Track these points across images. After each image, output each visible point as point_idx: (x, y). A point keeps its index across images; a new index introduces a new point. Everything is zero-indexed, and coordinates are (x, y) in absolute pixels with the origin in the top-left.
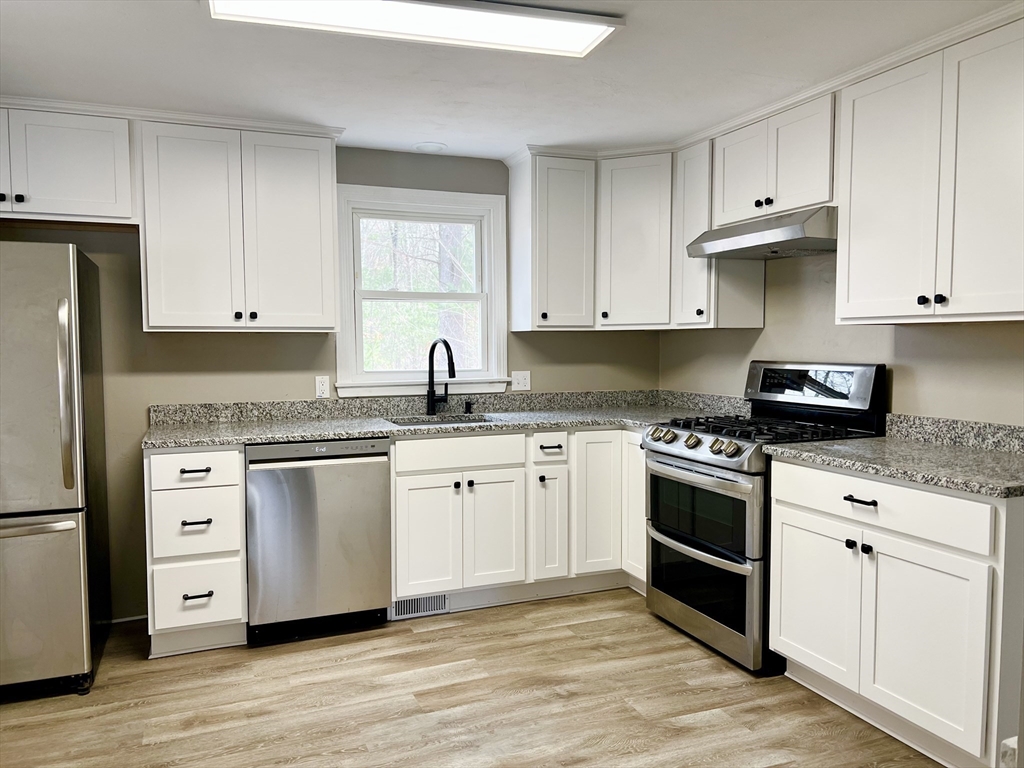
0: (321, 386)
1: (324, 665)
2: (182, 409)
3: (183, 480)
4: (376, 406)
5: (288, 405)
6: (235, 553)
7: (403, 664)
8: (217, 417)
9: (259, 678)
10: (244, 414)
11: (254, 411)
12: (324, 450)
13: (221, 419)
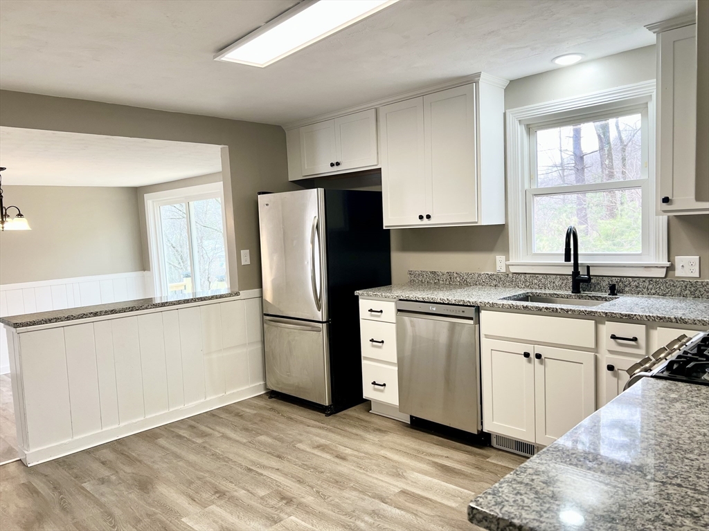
0: (500, 263)
5: (477, 275)
10: (452, 280)
11: (458, 278)
12: (434, 309)
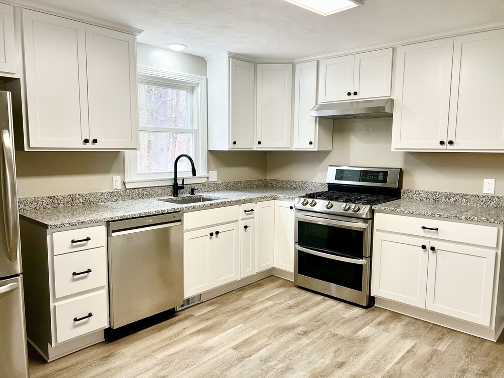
0: (116, 182)
1: (166, 343)
2: (36, 201)
3: (73, 247)
4: (146, 193)
5: (99, 194)
6: (102, 288)
7: (209, 334)
8: (58, 204)
9: (135, 359)
10: (75, 202)
11: (80, 199)
12: (150, 221)
13: (60, 205)
